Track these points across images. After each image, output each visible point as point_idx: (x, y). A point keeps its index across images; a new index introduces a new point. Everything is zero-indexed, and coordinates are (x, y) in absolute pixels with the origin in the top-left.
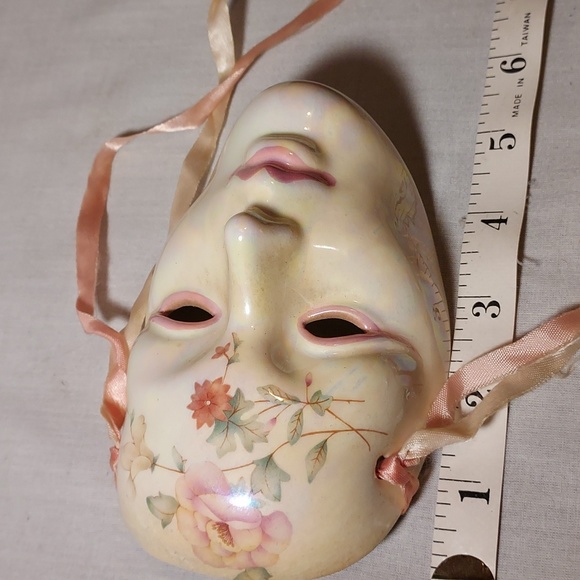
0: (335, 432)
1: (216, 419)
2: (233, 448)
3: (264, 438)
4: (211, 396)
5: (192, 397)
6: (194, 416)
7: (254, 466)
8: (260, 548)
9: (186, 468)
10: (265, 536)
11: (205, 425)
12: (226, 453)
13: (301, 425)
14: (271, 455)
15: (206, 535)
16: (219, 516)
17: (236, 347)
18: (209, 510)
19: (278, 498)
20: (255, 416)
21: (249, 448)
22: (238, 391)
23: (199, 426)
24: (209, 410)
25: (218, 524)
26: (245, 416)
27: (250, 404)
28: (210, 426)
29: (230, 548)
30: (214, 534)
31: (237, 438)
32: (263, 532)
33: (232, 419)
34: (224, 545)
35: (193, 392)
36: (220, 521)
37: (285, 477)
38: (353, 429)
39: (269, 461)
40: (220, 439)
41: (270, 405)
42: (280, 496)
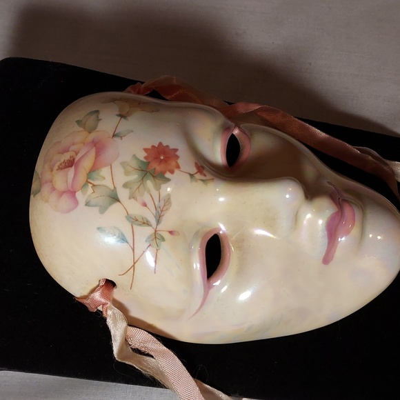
0: (133, 250)
1: (149, 162)
2: (127, 173)
3: (132, 197)
4: (166, 160)
5: (167, 146)
6: (153, 147)
7: (112, 188)
8: (54, 189)
9: (117, 139)
10: (61, 194)
11: (145, 154)
12: (124, 168)
13: (140, 225)
14: (118, 200)
15: (66, 150)
16: (79, 160)
17: (202, 180)
18: (83, 154)
19: (87, 204)
20: (149, 191)
21: (125, 186)
22: (168, 180)
23: (146, 150)
24: (157, 158)
25: (74, 159)
26: (149, 183)
27: (158, 188)
28: (145, 158)
29: (56, 167)
30: (66, 157)
31: (134, 177)
32: (64, 192)
33: (148, 174)
34: (58, 164)
35: (171, 147)
36: (76, 160)
37: (103, 210)
38: (134, 263)
39: (115, 199)
40: (134, 164)
41: (157, 203)
42: (89, 206)
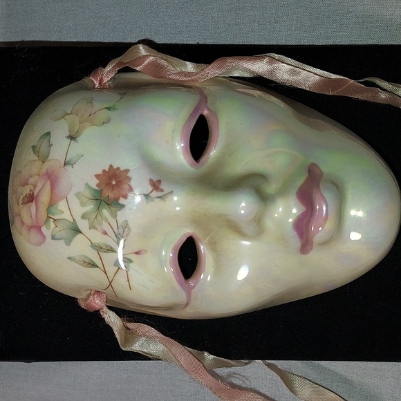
0: (105, 273)
1: (102, 190)
2: (83, 204)
3: (92, 227)
4: (119, 184)
5: (118, 168)
6: (104, 171)
7: (72, 221)
8: (23, 223)
9: (69, 168)
10: (30, 228)
11: (97, 182)
12: (79, 199)
13: (105, 252)
14: (80, 232)
15: (26, 184)
16: (37, 195)
18: (40, 187)
19: (53, 238)
20: (106, 220)
21: (84, 217)
22: (123, 206)
23: (97, 176)
24: (109, 184)
25: (33, 194)
26: (106, 212)
27: (114, 216)
28: (98, 185)
29: (21, 202)
30: (27, 190)
31: (90, 207)
32: (32, 227)
33: (103, 202)
35: (122, 169)
36: (35, 194)
37: (68, 242)
39: (77, 231)
40: (88, 193)
41: (116, 230)
42: (55, 239)
